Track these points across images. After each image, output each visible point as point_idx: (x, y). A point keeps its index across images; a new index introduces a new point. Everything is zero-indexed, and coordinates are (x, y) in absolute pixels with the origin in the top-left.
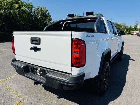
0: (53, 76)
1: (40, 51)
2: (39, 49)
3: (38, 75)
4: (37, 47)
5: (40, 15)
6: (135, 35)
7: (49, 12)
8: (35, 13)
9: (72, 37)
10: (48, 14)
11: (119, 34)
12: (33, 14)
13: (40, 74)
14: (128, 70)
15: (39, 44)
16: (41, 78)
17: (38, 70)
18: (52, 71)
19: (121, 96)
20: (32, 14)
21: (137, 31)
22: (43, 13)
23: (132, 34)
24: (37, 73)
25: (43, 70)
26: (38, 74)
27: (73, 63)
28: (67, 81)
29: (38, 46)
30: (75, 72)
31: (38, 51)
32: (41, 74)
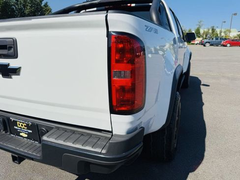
0: (61, 142)
1: (19, 75)
2: (16, 71)
3: (22, 136)
4: (9, 65)
5: (28, 7)
6: (196, 44)
7: (47, 3)
8: (17, 4)
9: (110, 30)
10: (46, 5)
11: (185, 39)
12: (15, 6)
13: (26, 136)
14: (203, 104)
15: (15, 56)
16: (30, 147)
17: (21, 125)
18: (57, 127)
19: (205, 158)
20: (12, 5)
21: (199, 37)
22: (34, 4)
23: (192, 42)
24: (18, 134)
25: (33, 124)
26: (21, 134)
27: (114, 104)
28: (100, 153)
29: (13, 63)
30: (121, 125)
31: (13, 77)
32: (29, 134)
